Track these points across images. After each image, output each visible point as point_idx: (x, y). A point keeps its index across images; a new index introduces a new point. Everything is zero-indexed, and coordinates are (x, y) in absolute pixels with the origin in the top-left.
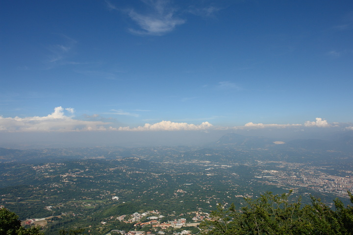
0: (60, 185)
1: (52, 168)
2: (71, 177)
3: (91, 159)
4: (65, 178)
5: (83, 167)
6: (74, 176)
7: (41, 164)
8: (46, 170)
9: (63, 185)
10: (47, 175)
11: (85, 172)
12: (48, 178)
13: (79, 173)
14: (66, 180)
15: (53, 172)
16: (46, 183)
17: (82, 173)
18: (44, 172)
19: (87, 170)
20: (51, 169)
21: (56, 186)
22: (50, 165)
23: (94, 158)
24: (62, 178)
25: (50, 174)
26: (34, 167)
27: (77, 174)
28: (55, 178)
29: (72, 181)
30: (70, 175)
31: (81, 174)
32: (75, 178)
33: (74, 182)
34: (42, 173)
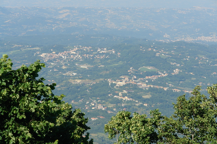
0: (110, 106)
1: (86, 61)
2: (135, 87)
3: (182, 43)
4: (121, 88)
5: (163, 64)
6: (144, 85)
7: (60, 49)
8: (72, 65)
9: (118, 108)
10: (74, 78)
11: (170, 76)
12: (78, 86)
13: (154, 78)
14: (124, 95)
15: (90, 71)
16: (76, 99)
17: (163, 78)
18: (68, 70)
19: (176, 71)
20: (82, 63)
21: (100, 107)
22: (82, 53)
23: (189, 40)
24: (113, 89)
25: (83, 74)
26: (43, 55)
27: (150, 82)
28: (95, 87)
29: (139, 98)
30: (132, 82)
31: (162, 81)
32: (146, 92)
33: (145, 101)
34: (60, 70)
